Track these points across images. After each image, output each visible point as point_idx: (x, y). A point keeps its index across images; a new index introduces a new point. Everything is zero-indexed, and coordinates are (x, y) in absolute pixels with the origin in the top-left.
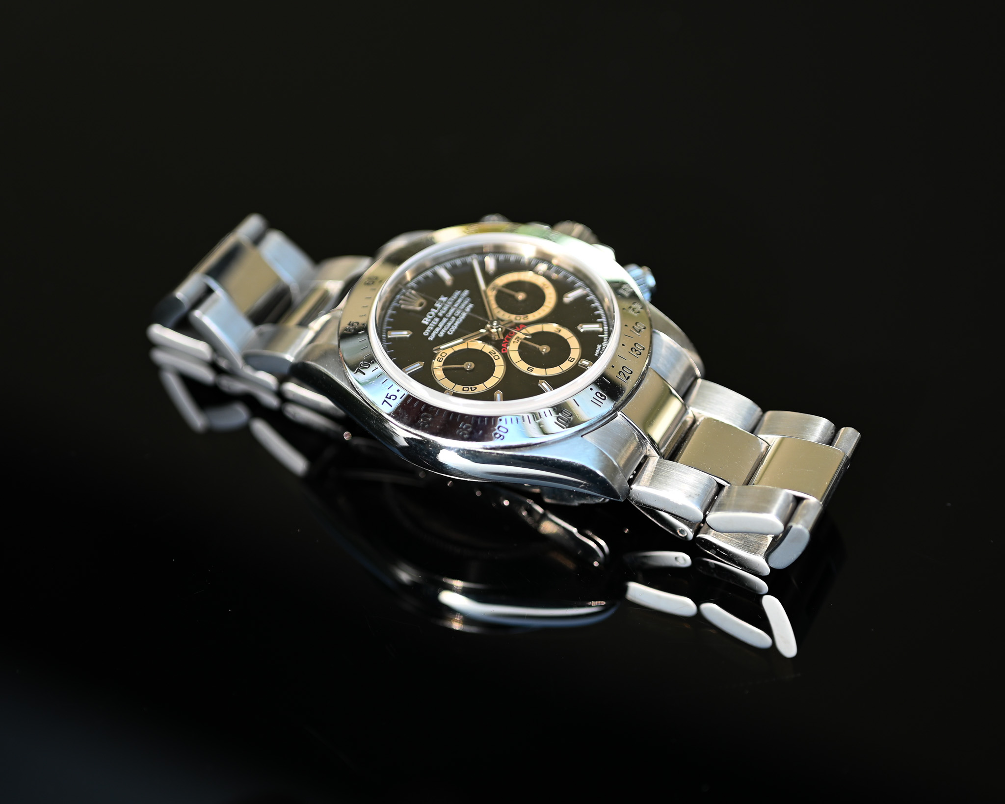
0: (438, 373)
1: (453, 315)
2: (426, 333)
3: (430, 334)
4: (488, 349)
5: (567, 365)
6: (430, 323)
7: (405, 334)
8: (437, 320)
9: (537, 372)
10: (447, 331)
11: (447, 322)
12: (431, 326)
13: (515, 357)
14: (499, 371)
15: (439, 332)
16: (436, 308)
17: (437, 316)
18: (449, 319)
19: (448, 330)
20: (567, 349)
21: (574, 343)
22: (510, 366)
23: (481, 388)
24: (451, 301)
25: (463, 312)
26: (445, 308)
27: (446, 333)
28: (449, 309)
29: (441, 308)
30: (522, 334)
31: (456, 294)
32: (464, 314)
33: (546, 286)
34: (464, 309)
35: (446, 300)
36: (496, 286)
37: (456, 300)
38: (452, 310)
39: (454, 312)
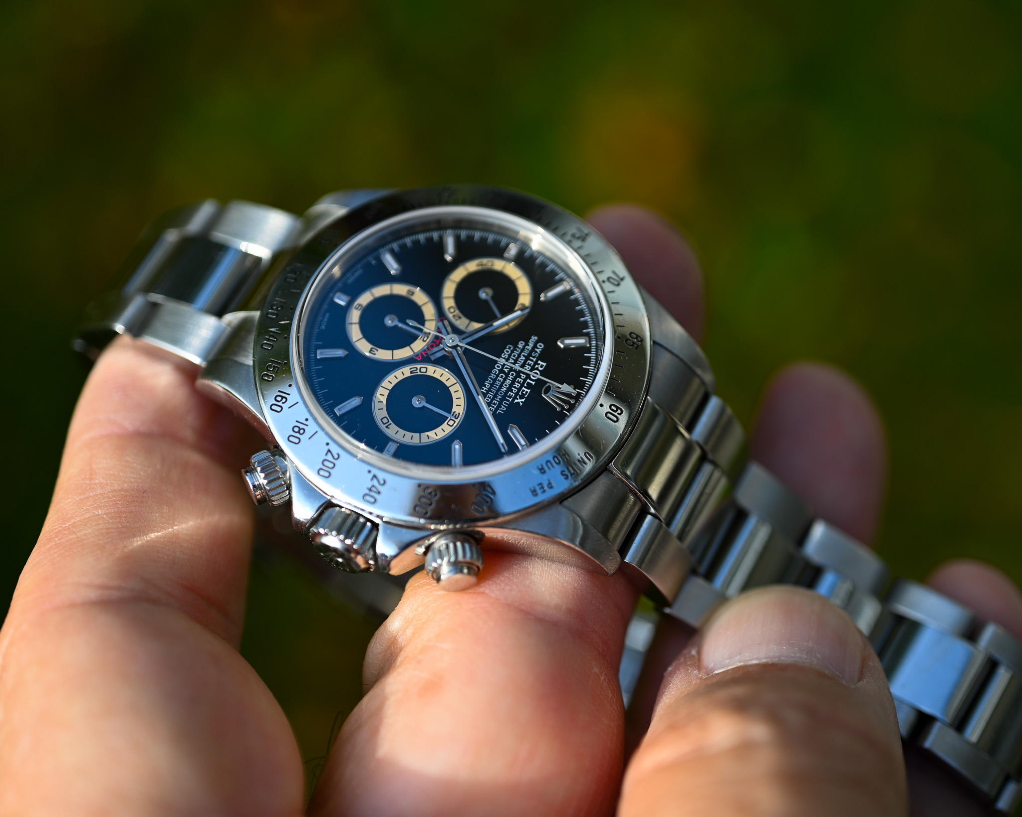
0: (523, 286)
1: (507, 375)
2: (541, 346)
3: (535, 346)
5: (365, 299)
6: (536, 363)
7: (565, 343)
9: (401, 289)
10: (514, 349)
11: (514, 364)
12: (534, 357)
13: (429, 311)
14: (449, 289)
15: (524, 347)
17: (527, 373)
18: (511, 370)
19: (512, 352)
20: (365, 324)
21: (355, 333)
22: (436, 297)
23: (472, 266)
24: (510, 397)
25: (495, 380)
26: (517, 385)
27: (516, 346)
28: (511, 385)
29: (522, 385)
30: (419, 345)
31: (503, 408)
32: (493, 376)
33: (385, 421)
34: (492, 385)
35: (515, 398)
36: (451, 423)
37: (503, 398)
38: (508, 382)
39: (505, 380)
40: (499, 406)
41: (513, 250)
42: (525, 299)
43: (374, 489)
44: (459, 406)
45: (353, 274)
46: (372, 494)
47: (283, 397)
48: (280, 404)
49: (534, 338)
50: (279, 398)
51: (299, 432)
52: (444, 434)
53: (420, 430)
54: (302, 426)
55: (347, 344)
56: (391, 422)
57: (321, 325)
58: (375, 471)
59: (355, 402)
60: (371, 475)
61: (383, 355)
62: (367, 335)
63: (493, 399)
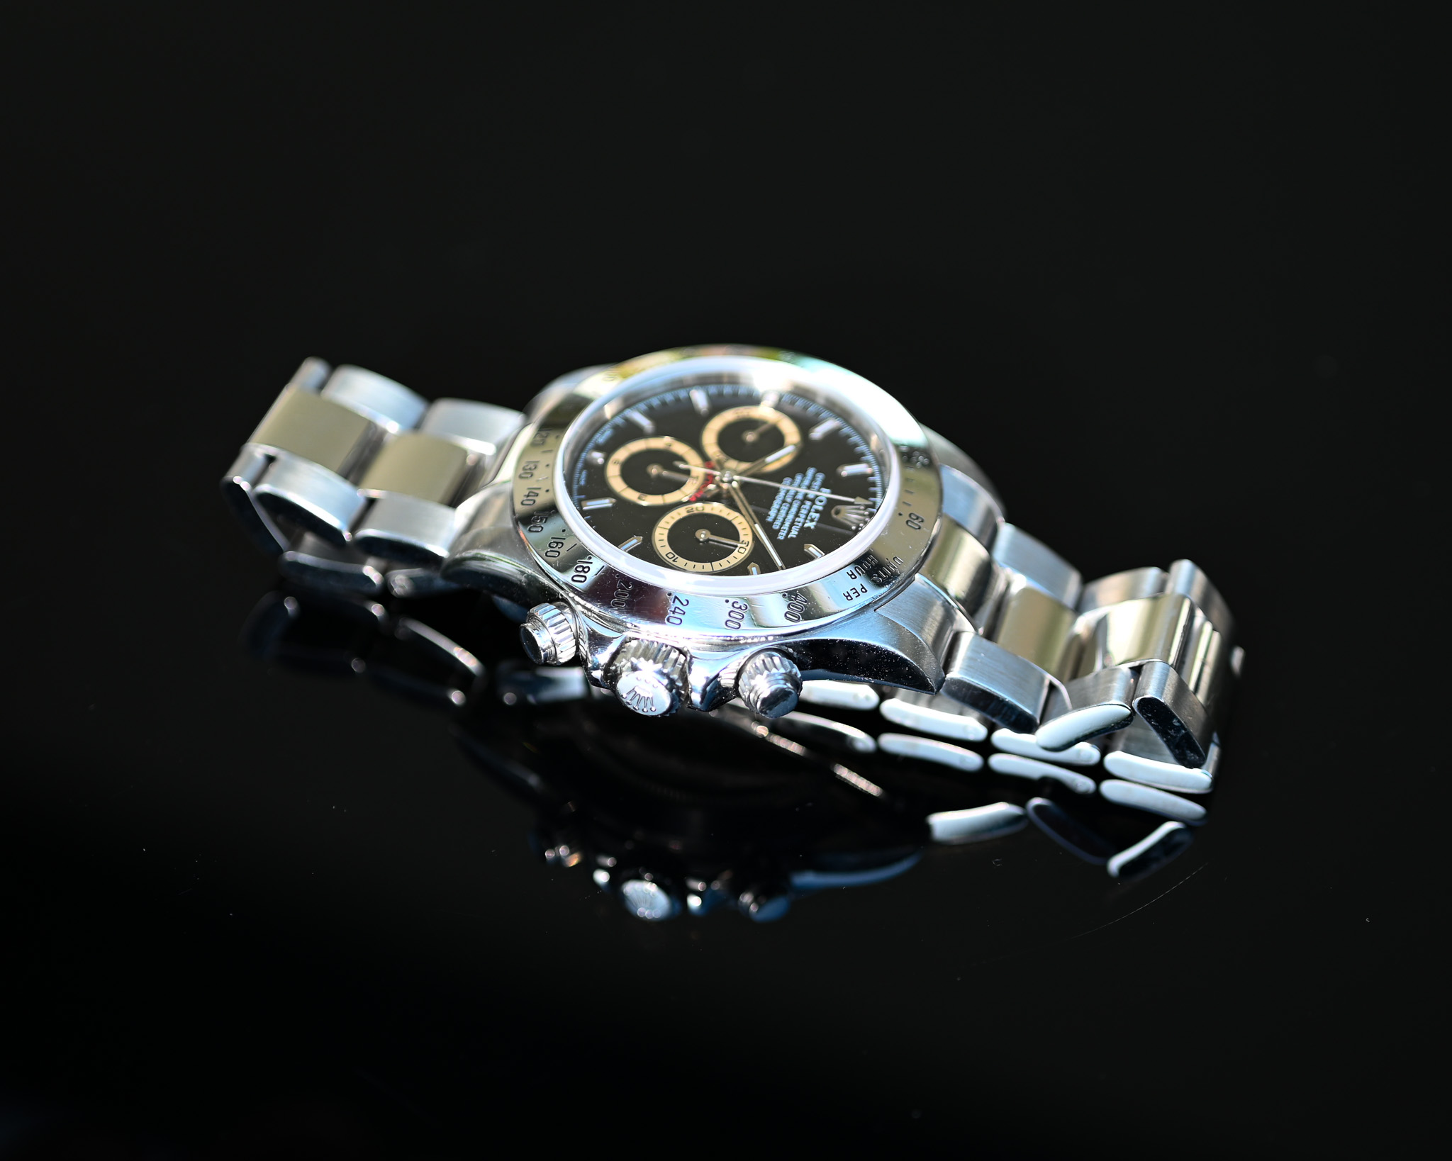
0: (788, 428)
1: (791, 504)
2: (820, 477)
3: (814, 477)
5: (621, 454)
7: (845, 471)
8: (811, 496)
9: (657, 443)
10: (793, 482)
11: (796, 494)
12: (816, 486)
13: (693, 458)
14: (709, 438)
15: (802, 479)
16: (817, 511)
17: (812, 500)
18: (794, 499)
19: (791, 484)
20: (627, 476)
21: (617, 484)
22: (697, 446)
23: (729, 416)
24: (799, 522)
25: (779, 510)
26: (804, 511)
27: (794, 479)
28: (798, 512)
29: (809, 511)
30: (689, 489)
31: (794, 532)
32: (776, 506)
33: (670, 556)
35: (805, 523)
36: (742, 550)
37: (792, 525)
38: (794, 510)
39: (790, 508)
40: (789, 531)
41: (769, 399)
42: (792, 436)
43: (677, 610)
44: (746, 536)
47: (557, 543)
48: (557, 549)
49: (811, 472)
51: (583, 571)
52: (736, 561)
55: (611, 494)
56: (677, 556)
57: (578, 482)
59: (638, 540)
61: (654, 500)
62: (632, 484)
63: (781, 526)
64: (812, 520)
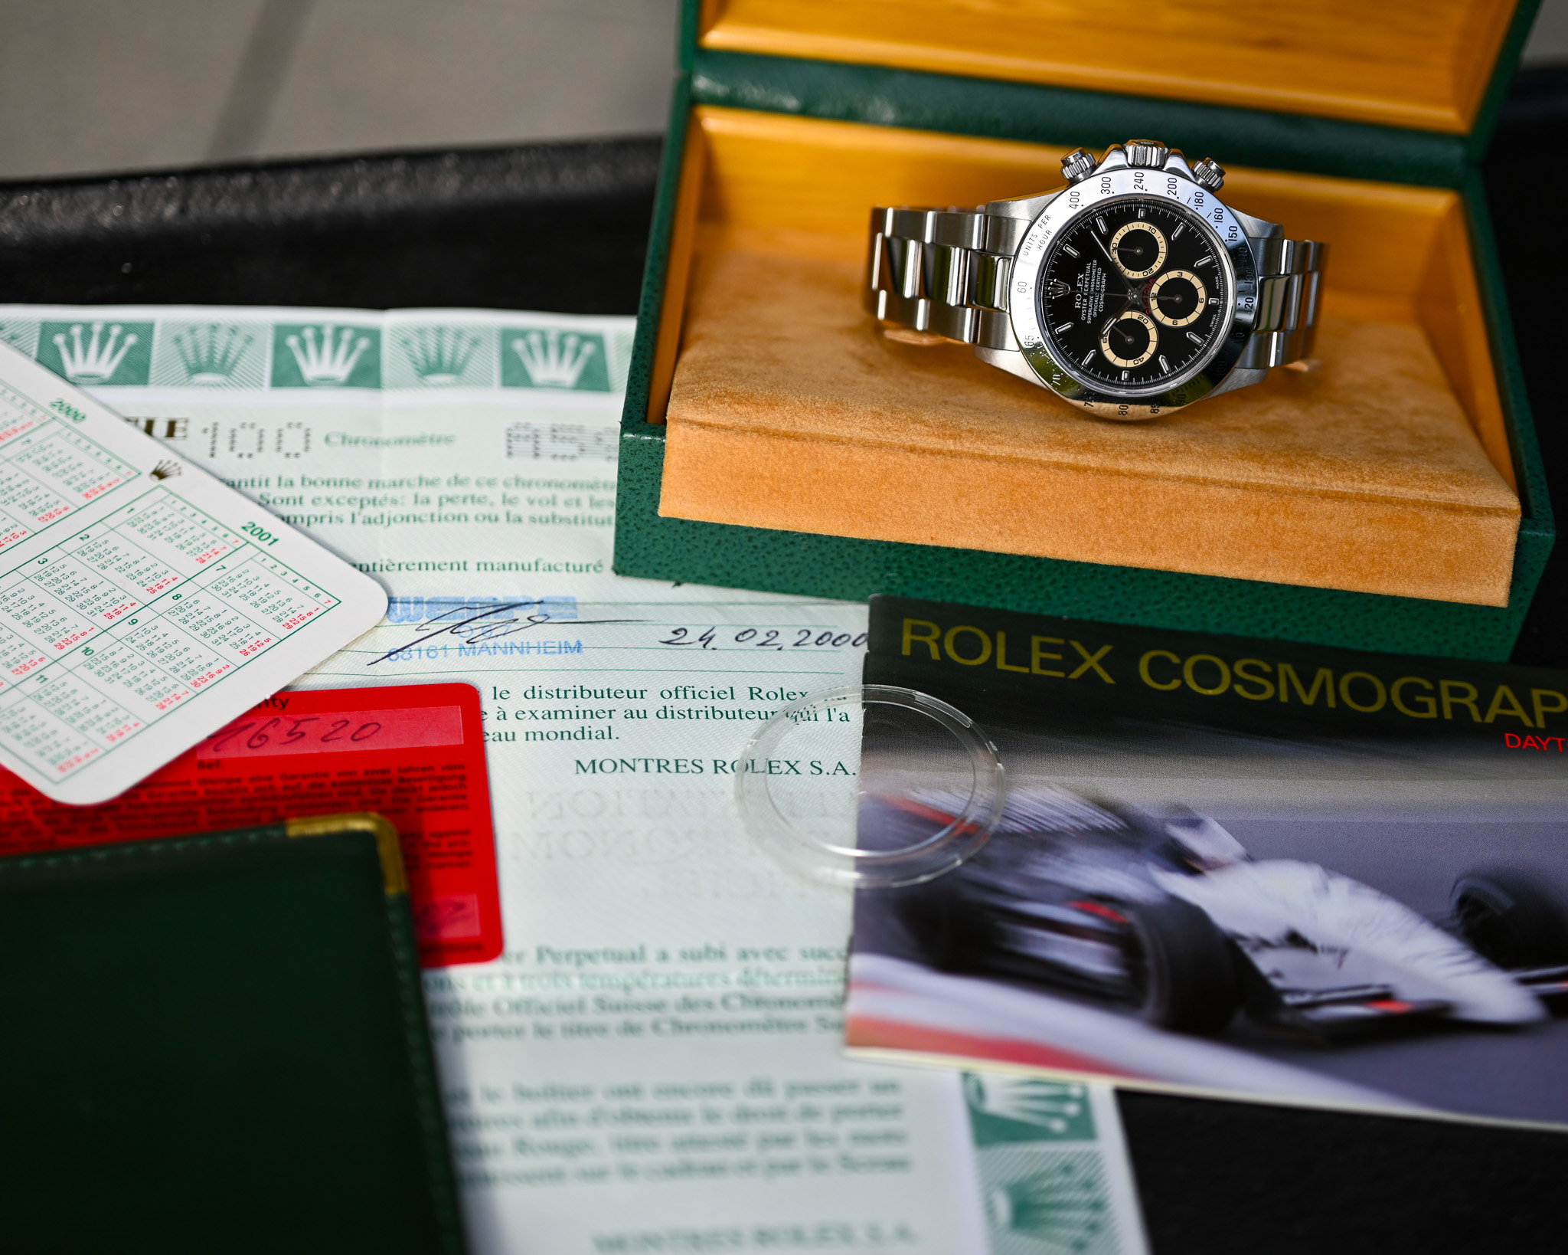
0: (1109, 355)
1: (1095, 290)
2: (1083, 318)
3: (1086, 316)
4: (1135, 315)
5: (1200, 308)
6: (1081, 305)
7: (1068, 326)
8: (1085, 300)
9: (1182, 323)
10: (1098, 310)
11: (1094, 299)
12: (1083, 309)
13: (1158, 314)
15: (1092, 313)
16: (1079, 289)
17: (1084, 297)
18: (1094, 295)
19: (1098, 307)
20: (1193, 290)
21: (1197, 282)
22: (1159, 325)
23: (1146, 356)
24: (1087, 277)
25: (1101, 284)
26: (1086, 286)
27: (1098, 312)
28: (1090, 285)
29: (1083, 287)
30: (1155, 289)
31: (1088, 267)
32: (1103, 286)
33: (1153, 231)
34: (1101, 280)
35: (1084, 277)
36: (1114, 246)
37: (1091, 273)
38: (1092, 286)
39: (1095, 287)
40: (1091, 268)
41: (1124, 376)
42: (1105, 346)
44: (1115, 258)
45: (1215, 322)
46: (1139, 178)
48: (1218, 214)
49: (1089, 322)
50: (1220, 217)
52: (1115, 236)
53: (1131, 233)
54: (1198, 204)
55: (1197, 272)
56: (1150, 232)
57: (1219, 279)
58: (1143, 192)
59: (1176, 234)
60: (1144, 189)
61: (1173, 274)
62: (1188, 283)
63: (1097, 271)
64: (1081, 279)
